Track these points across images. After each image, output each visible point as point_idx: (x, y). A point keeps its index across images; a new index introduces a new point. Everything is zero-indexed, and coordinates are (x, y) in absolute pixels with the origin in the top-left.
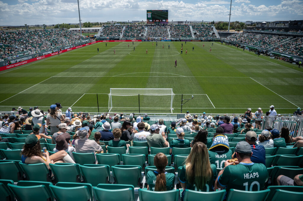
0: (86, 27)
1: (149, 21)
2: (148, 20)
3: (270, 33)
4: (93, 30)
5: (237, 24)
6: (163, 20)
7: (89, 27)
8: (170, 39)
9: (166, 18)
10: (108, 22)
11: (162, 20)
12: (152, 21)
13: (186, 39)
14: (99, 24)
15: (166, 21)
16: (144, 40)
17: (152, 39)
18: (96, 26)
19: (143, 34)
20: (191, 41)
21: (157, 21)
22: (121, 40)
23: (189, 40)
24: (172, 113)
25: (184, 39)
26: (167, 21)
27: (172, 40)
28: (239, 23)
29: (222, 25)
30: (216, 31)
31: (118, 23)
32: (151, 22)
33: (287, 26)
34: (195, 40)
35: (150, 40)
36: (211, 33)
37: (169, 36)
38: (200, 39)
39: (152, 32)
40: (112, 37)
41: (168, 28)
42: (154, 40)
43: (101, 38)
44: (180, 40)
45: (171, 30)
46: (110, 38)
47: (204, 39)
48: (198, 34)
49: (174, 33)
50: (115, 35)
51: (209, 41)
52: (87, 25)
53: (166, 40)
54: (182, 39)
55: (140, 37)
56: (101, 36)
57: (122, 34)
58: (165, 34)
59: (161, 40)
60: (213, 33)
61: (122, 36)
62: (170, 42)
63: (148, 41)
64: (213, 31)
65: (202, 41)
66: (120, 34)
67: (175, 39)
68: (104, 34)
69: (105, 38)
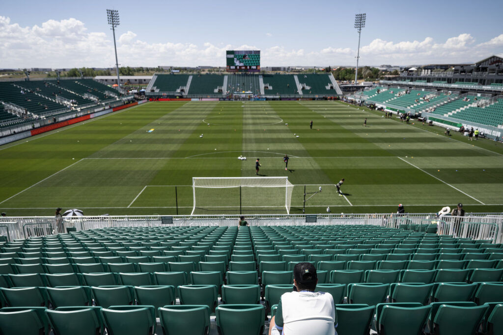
0: (124, 75)
1: (230, 67)
2: (228, 67)
3: (423, 86)
4: (136, 80)
5: (368, 71)
6: (252, 67)
7: (129, 74)
8: (264, 97)
10: (159, 67)
11: (250, 67)
12: (234, 67)
13: (289, 97)
14: (144, 69)
16: (223, 98)
17: (236, 98)
18: (139, 74)
19: (220, 88)
20: (297, 99)
22: (187, 98)
23: (293, 98)
24: (288, 214)
25: (286, 97)
26: (258, 68)
27: (267, 99)
28: (370, 69)
29: (344, 72)
30: (335, 84)
31: (176, 69)
32: (234, 69)
33: (449, 74)
34: (303, 99)
35: (232, 99)
36: (328, 88)
37: (262, 92)
38: (312, 96)
39: (235, 87)
40: (171, 94)
41: (261, 80)
42: (239, 98)
43: (153, 94)
44: (280, 99)
45: (265, 82)
46: (168, 94)
47: (317, 96)
48: (308, 88)
49: (271, 88)
50: (175, 91)
51: (326, 99)
52: (126, 71)
53: (258, 99)
54: (283, 96)
55: (216, 93)
56: (153, 91)
57: (187, 89)
58: (256, 89)
59: (250, 98)
60: (332, 87)
61: (187, 92)
62: (265, 102)
63: (229, 100)
64: (331, 83)
65: (314, 99)
66: (184, 88)
67: (271, 97)
68: (157, 88)
69: (160, 94)
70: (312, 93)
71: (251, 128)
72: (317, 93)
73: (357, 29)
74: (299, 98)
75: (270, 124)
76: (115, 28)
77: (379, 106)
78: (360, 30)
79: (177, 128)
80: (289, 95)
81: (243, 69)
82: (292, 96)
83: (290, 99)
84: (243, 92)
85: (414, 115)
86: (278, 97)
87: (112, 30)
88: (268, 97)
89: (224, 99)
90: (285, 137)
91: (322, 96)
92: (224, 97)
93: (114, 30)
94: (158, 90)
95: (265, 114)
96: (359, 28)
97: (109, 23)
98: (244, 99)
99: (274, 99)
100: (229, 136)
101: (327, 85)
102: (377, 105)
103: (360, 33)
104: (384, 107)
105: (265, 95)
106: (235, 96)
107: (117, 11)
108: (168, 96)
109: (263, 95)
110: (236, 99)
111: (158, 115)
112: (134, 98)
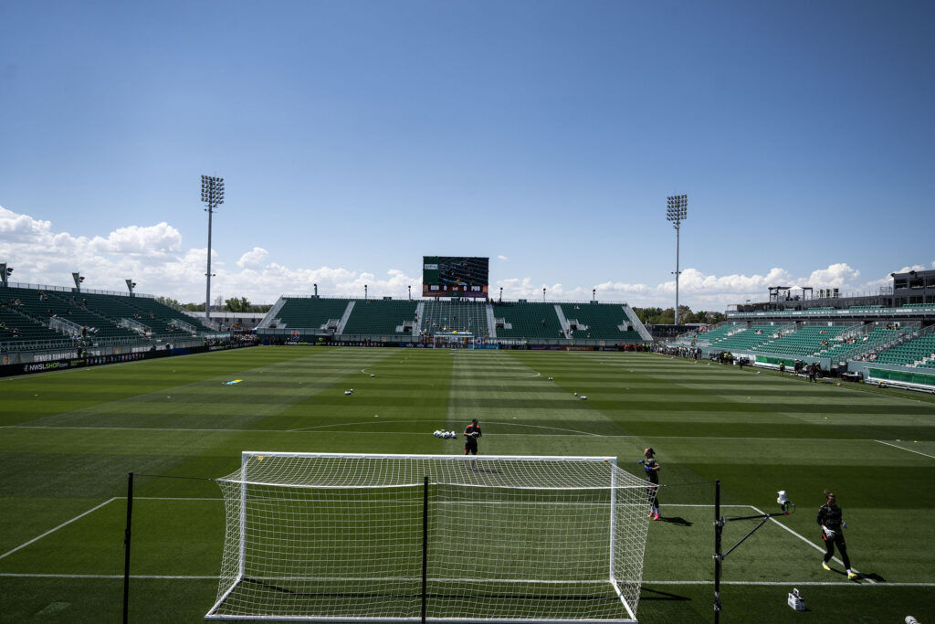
0: (233, 311)
1: (429, 288)
2: (427, 287)
3: (827, 317)
6: (473, 288)
8: (495, 342)
9: (484, 282)
11: (469, 288)
12: (438, 288)
13: (545, 343)
15: (481, 289)
16: (412, 343)
17: (438, 342)
19: (408, 325)
20: (563, 348)
21: (454, 289)
22: (340, 341)
23: (554, 346)
25: (541, 343)
26: (484, 289)
27: (502, 347)
30: (637, 321)
32: (437, 291)
34: (574, 347)
35: (431, 345)
36: (624, 327)
37: (493, 334)
38: (592, 343)
39: (437, 322)
40: (310, 332)
41: (490, 311)
42: (446, 344)
43: (272, 333)
44: (529, 347)
45: (497, 316)
46: (303, 333)
47: (602, 343)
48: (582, 328)
49: (509, 326)
50: (319, 327)
51: (621, 349)
52: (238, 306)
53: (485, 346)
54: (533, 342)
55: (400, 333)
56: (273, 326)
57: (341, 325)
58: (479, 327)
59: (467, 344)
60: (630, 328)
61: (342, 330)
62: (497, 352)
63: (426, 346)
64: (627, 319)
65: (596, 348)
66: (337, 323)
67: (510, 342)
68: (282, 322)
69: (286, 333)
70: (592, 337)
71: (469, 383)
72: (601, 337)
73: (672, 222)
74: (566, 346)
75: (514, 379)
76: (213, 209)
77: (738, 356)
78: (678, 223)
79: (296, 379)
80: (547, 340)
81: (455, 291)
82: (553, 342)
83: (548, 347)
84: (455, 332)
85: (829, 369)
86: (524, 342)
87: (208, 213)
88: (504, 342)
89: (415, 345)
90: (553, 398)
91: (612, 343)
92: (415, 340)
93: (210, 212)
94: (284, 325)
95: (501, 365)
96: (676, 221)
97: (203, 200)
98: (455, 345)
99: (515, 347)
100: (416, 394)
101: (621, 324)
102: (734, 355)
103: (678, 229)
104: (752, 357)
105: (497, 339)
106: (439, 338)
107: (222, 180)
108: (301, 336)
109: (494, 339)
110: (439, 345)
111: (270, 361)
112: (232, 338)
